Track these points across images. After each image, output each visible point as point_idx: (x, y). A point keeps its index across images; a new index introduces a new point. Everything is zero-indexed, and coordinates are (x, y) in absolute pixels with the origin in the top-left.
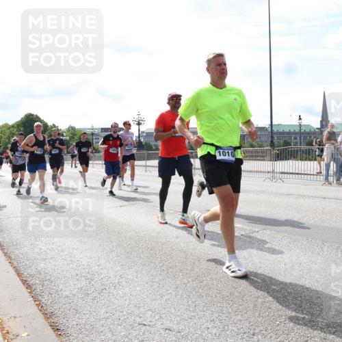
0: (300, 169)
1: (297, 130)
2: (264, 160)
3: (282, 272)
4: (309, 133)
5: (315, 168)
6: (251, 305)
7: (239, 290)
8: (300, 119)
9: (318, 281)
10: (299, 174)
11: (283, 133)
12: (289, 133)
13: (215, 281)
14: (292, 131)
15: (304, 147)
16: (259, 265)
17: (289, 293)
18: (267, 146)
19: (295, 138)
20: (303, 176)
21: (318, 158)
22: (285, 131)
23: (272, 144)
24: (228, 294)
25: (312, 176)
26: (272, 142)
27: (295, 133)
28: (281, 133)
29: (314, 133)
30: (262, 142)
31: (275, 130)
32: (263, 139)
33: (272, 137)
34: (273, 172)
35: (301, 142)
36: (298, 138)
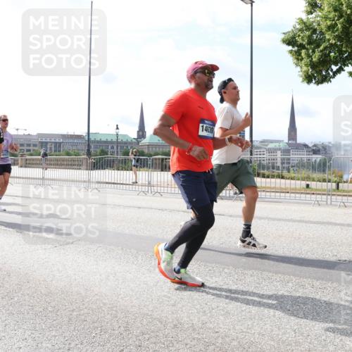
0: (116, 179)
1: (114, 139)
2: (80, 169)
3: (97, 283)
4: (126, 143)
5: (131, 178)
6: (66, 319)
7: (53, 304)
8: (117, 128)
9: (132, 291)
10: (115, 184)
11: (100, 142)
12: (106, 142)
13: (27, 297)
14: (109, 140)
15: (121, 157)
16: (74, 278)
17: (105, 304)
18: (84, 154)
19: (112, 148)
20: (119, 186)
21: (134, 168)
22: (103, 140)
23: (89, 153)
24: (41, 310)
25: (128, 186)
26: (88, 150)
27: (112, 142)
28: (98, 142)
29: (131, 143)
30: (79, 150)
31: (92, 138)
32: (79, 147)
33: (89, 145)
34: (89, 181)
35: (117, 152)
36: (115, 147)
